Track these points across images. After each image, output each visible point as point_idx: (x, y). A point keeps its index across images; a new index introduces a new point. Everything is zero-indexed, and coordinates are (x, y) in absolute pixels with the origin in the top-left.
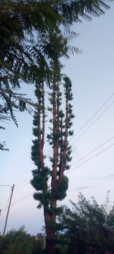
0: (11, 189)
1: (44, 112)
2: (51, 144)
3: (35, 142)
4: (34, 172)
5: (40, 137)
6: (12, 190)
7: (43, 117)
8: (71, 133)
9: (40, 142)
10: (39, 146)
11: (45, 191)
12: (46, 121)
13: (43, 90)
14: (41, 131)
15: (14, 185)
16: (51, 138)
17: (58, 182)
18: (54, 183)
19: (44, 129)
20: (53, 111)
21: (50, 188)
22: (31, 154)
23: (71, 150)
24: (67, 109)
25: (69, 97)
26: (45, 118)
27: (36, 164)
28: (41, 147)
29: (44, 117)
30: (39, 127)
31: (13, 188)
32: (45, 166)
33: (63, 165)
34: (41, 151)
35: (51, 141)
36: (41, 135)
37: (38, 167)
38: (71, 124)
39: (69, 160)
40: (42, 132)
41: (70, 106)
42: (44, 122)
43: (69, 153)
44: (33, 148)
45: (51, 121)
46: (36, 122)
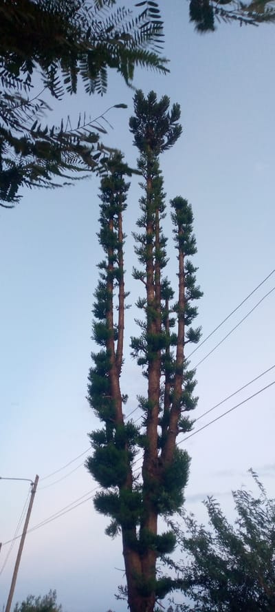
0: (29, 488)
1: (121, 284)
2: (141, 362)
3: (98, 358)
4: (97, 438)
5: (111, 345)
6: (33, 492)
7: (119, 296)
8: (194, 337)
9: (112, 359)
10: (109, 368)
11: (126, 488)
12: (127, 308)
13: (120, 232)
14: (115, 330)
15: (37, 477)
16: (142, 348)
17: (160, 464)
18: (150, 467)
19: (121, 326)
20: (145, 280)
21: (141, 481)
22: (87, 389)
23: (193, 379)
24: (181, 275)
25: (186, 247)
26: (125, 300)
27: (102, 416)
28: (113, 371)
29: (122, 296)
30: (110, 322)
31: (34, 485)
32: (126, 421)
33: (174, 419)
34: (115, 383)
35: (142, 354)
36: (116, 343)
37: (107, 426)
38: (193, 313)
39: (191, 405)
40: (118, 335)
41: (191, 269)
42: (121, 308)
43: (190, 387)
44: (94, 375)
45: (140, 305)
46: (103, 309)
